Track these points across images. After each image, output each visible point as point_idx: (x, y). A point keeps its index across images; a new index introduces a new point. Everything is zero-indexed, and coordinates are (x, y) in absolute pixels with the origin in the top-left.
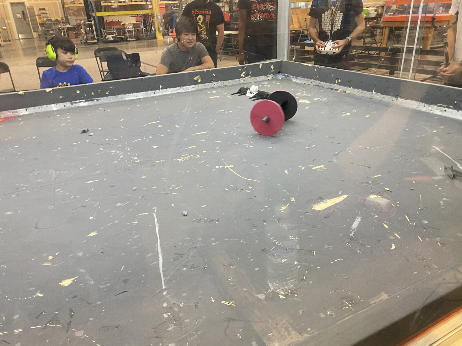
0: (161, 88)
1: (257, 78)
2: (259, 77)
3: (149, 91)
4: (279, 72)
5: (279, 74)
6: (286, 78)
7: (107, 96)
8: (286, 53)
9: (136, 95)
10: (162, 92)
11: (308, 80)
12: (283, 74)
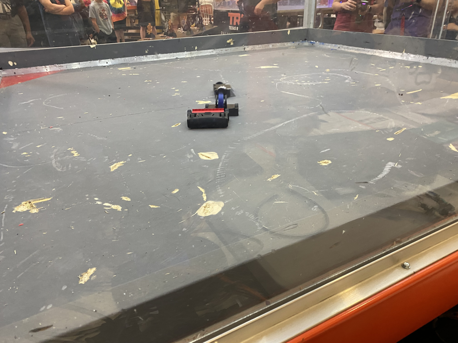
0: (196, 49)
1: (285, 44)
2: (287, 43)
3: (186, 52)
4: (305, 40)
5: (305, 41)
6: (312, 44)
7: (146, 54)
8: (312, 21)
9: (173, 55)
10: (197, 53)
11: (336, 45)
12: (309, 41)
